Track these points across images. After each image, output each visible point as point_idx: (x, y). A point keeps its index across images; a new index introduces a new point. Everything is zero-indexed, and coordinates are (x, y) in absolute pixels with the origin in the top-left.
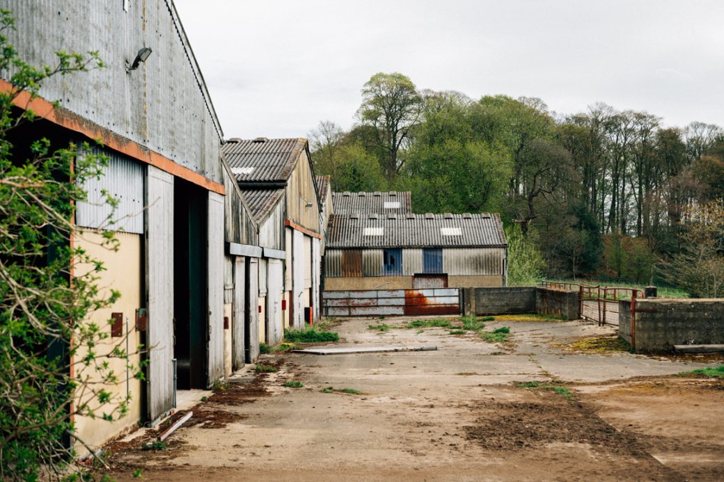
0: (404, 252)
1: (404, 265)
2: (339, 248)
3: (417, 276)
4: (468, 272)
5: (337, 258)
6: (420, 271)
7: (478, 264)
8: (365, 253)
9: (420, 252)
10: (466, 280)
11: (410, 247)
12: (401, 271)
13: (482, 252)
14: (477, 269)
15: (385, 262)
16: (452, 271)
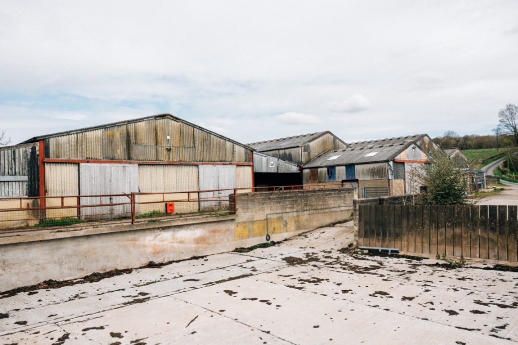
0: (337, 168)
1: (337, 175)
2: (308, 168)
3: (343, 181)
4: (368, 178)
5: (308, 173)
6: (345, 179)
7: (373, 172)
8: (319, 170)
9: (344, 168)
10: (368, 183)
11: (338, 165)
12: (335, 179)
13: (376, 165)
14: (373, 176)
15: (328, 174)
16: (360, 178)
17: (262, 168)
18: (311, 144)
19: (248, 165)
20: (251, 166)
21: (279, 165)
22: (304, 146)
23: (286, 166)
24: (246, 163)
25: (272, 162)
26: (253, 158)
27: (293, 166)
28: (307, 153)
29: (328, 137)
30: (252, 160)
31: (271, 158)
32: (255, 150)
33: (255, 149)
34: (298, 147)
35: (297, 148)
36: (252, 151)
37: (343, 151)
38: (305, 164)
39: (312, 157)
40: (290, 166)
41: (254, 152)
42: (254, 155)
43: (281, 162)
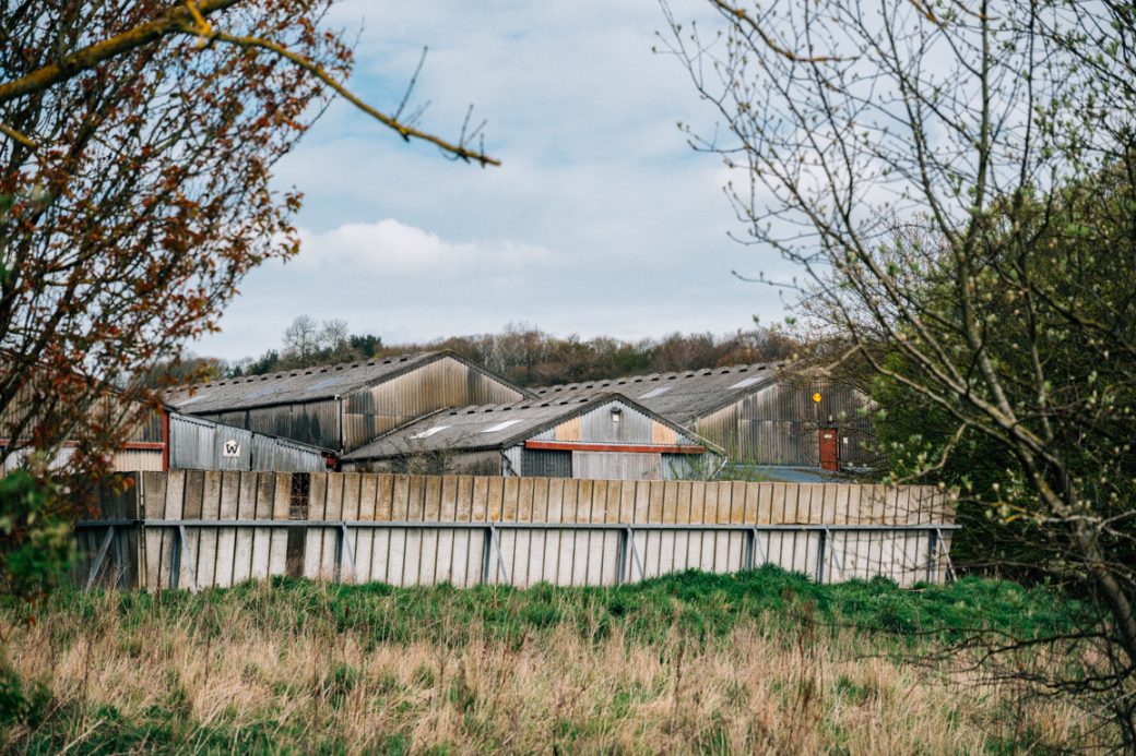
17: (197, 458)
18: (376, 390)
19: (152, 450)
20: (160, 451)
21: (257, 449)
22: (352, 398)
23: (280, 454)
24: (147, 443)
25: (232, 443)
26: (168, 431)
27: (306, 456)
28: (359, 416)
29: (449, 369)
30: (166, 434)
31: (228, 431)
32: (175, 410)
33: (177, 405)
34: (331, 398)
35: (329, 404)
36: (168, 413)
37: (506, 409)
38: (353, 449)
39: (378, 429)
40: (295, 453)
41: (173, 414)
42: (172, 422)
43: (265, 444)
